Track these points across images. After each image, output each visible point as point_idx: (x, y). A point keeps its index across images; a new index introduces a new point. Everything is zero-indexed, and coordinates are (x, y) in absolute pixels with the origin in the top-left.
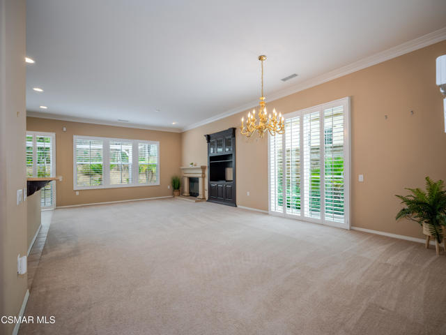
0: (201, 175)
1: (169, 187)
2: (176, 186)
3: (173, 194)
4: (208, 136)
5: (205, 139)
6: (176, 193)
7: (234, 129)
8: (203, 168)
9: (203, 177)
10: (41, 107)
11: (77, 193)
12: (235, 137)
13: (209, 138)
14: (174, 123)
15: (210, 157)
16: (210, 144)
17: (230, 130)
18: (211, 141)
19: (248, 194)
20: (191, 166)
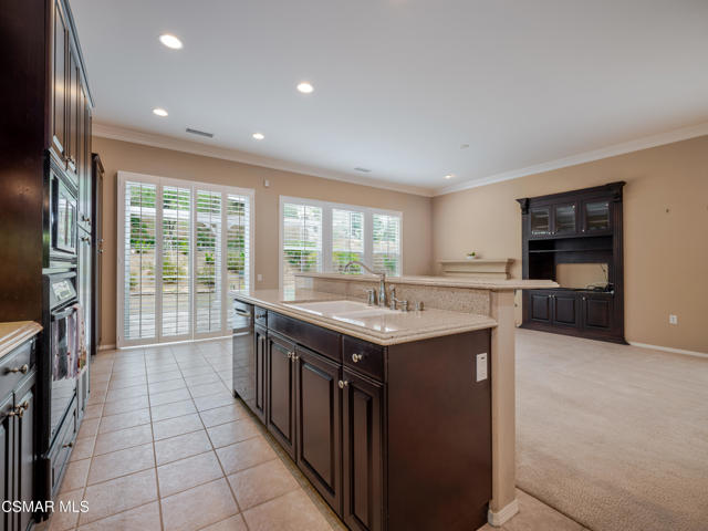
4: (528, 200)
5: (518, 208)
7: (621, 185)
8: (511, 263)
12: (622, 201)
13: (526, 205)
14: (448, 177)
15: (530, 242)
16: (529, 216)
17: (609, 187)
18: (533, 210)
19: (673, 319)
20: (470, 259)
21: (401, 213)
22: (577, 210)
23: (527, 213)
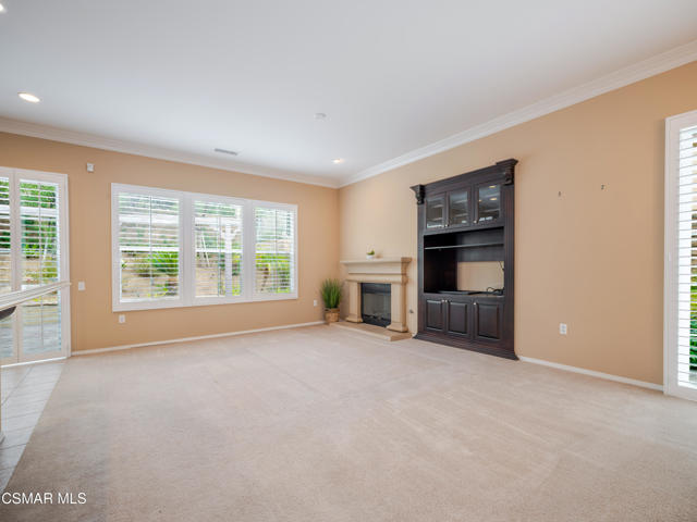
0: (399, 279)
1: (315, 303)
2: (332, 301)
3: (324, 318)
4: (422, 188)
6: (332, 315)
7: (512, 163)
8: (406, 262)
9: (405, 284)
10: (23, 96)
11: (122, 319)
12: (513, 183)
13: (422, 192)
14: (336, 162)
15: (425, 237)
16: (425, 206)
17: (500, 166)
18: (429, 199)
19: (563, 329)
20: (369, 258)
21: (295, 207)
22: (470, 198)
23: (423, 202)
